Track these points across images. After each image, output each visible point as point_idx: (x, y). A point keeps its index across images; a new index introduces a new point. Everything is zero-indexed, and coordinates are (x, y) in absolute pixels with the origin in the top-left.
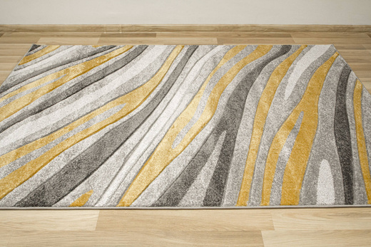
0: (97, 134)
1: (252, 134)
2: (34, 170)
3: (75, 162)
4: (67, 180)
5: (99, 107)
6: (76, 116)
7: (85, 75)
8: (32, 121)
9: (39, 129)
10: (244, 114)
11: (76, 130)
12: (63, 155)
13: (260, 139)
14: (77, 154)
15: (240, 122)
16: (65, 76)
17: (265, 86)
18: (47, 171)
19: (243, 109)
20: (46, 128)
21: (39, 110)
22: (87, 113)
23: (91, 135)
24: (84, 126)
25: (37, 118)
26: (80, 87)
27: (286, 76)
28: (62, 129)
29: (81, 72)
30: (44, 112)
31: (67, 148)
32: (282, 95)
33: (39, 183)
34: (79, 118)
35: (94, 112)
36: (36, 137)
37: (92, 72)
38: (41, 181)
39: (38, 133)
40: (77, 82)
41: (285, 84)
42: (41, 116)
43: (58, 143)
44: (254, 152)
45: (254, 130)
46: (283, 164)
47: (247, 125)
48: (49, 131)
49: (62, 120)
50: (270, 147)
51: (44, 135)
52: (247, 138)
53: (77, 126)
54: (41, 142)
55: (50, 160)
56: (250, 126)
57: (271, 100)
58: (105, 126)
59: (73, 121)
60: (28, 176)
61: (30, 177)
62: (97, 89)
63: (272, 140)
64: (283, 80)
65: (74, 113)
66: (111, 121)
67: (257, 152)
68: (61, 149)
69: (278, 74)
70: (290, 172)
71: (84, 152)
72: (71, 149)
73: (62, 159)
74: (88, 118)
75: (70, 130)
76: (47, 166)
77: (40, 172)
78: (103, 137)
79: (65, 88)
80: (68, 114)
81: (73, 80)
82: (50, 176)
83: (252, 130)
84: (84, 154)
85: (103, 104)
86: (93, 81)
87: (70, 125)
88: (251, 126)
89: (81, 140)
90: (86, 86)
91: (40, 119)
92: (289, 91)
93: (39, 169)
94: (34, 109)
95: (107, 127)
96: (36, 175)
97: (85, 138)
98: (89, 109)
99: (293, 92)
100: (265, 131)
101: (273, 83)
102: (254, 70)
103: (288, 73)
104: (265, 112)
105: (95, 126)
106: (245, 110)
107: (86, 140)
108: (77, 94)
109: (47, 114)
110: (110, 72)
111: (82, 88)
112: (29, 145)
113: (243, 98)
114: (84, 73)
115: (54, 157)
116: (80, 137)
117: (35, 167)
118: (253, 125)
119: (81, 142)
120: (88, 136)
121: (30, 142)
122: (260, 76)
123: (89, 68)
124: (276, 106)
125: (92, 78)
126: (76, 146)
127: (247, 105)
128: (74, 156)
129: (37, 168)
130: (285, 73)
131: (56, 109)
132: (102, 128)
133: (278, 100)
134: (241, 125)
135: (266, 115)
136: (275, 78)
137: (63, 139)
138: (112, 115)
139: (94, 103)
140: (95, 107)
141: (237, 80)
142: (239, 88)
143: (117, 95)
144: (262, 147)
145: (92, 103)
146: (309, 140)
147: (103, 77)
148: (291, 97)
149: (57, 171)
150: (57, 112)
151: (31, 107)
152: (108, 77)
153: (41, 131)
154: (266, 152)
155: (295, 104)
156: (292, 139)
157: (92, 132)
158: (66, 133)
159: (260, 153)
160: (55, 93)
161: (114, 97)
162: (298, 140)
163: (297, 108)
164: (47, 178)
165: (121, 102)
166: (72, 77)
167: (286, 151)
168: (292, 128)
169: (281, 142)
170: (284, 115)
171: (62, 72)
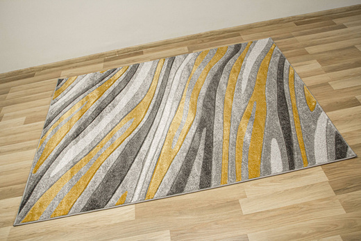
0: (120, 146)
1: (223, 126)
2: (86, 183)
3: (111, 172)
4: (109, 186)
5: (116, 125)
6: (103, 135)
7: (101, 99)
8: (74, 145)
9: (80, 150)
11: (105, 146)
12: (101, 168)
13: (230, 130)
14: (110, 166)
16: (87, 103)
17: (227, 84)
18: (94, 182)
19: (215, 107)
20: (85, 149)
21: (77, 134)
22: (110, 131)
23: (116, 148)
24: (110, 143)
25: (77, 141)
26: (100, 110)
27: (241, 73)
28: (96, 148)
29: (97, 97)
30: (80, 136)
31: (103, 162)
32: (240, 89)
33: (92, 192)
34: (105, 137)
35: (114, 129)
36: (81, 157)
37: (105, 95)
38: (93, 190)
39: (81, 154)
40: (96, 106)
41: (241, 80)
42: (79, 139)
43: (96, 159)
44: (227, 141)
45: (225, 123)
46: (247, 147)
47: (219, 120)
48: (88, 151)
49: (94, 140)
50: (236, 135)
51: (85, 154)
52: (221, 130)
53: (105, 143)
54: (85, 161)
55: (94, 174)
56: (221, 120)
57: (233, 95)
58: (124, 140)
59: (101, 140)
60: (83, 188)
61: (85, 188)
62: (111, 110)
63: (237, 129)
64: (239, 77)
65: (101, 133)
66: (127, 135)
67: (229, 141)
68: (99, 164)
69: (235, 72)
71: (114, 163)
72: (105, 162)
73: (101, 171)
74: (111, 135)
75: (101, 147)
76: (93, 178)
77: (90, 184)
78: (124, 149)
79: (89, 113)
80: (97, 134)
81: (93, 105)
83: (223, 123)
84: (115, 165)
85: (118, 121)
86: (107, 103)
87: (101, 143)
90: (104, 109)
92: (244, 86)
93: (89, 182)
94: (73, 135)
95: (126, 140)
96: (88, 187)
97: (113, 152)
98: (110, 128)
99: (247, 86)
100: (232, 123)
101: (232, 81)
102: (218, 71)
103: (241, 70)
104: (230, 107)
105: (117, 141)
108: (99, 117)
109: (83, 137)
110: (117, 93)
112: (77, 164)
114: (99, 97)
115: (96, 171)
116: (109, 152)
117: (86, 181)
118: (223, 119)
119: (111, 155)
120: (114, 150)
121: (77, 162)
122: (223, 76)
123: (102, 92)
124: (237, 100)
125: (106, 101)
126: (108, 159)
127: (217, 103)
128: (109, 168)
130: (239, 70)
131: (88, 132)
132: (122, 142)
133: (238, 94)
134: (215, 121)
135: (231, 109)
136: (233, 76)
137: (98, 156)
138: (127, 130)
139: (112, 122)
140: (114, 125)
141: (207, 83)
142: (209, 89)
143: (127, 112)
144: (231, 136)
145: (111, 122)
146: (262, 125)
147: (114, 98)
148: (246, 90)
149: (101, 181)
150: (89, 134)
151: (70, 133)
152: (117, 98)
153: (82, 152)
154: (234, 140)
155: (250, 96)
156: (250, 126)
157: (116, 146)
158: (99, 150)
159: (231, 141)
160: (84, 118)
161: (125, 114)
162: (254, 126)
163: (252, 99)
164: (96, 187)
165: (131, 118)
166: (92, 102)
167: (248, 136)
168: (250, 117)
169: (244, 130)
170: (243, 107)
171: (84, 99)
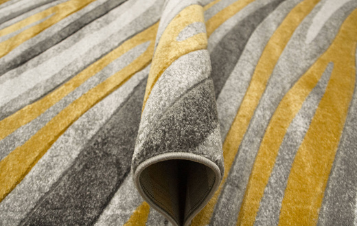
0: (121, 89)
1: (247, 89)
2: (24, 168)
3: (97, 143)
4: (90, 182)
5: (112, 50)
6: (81, 65)
7: (83, 12)
8: (12, 78)
9: (24, 90)
10: (242, 57)
11: (85, 85)
12: (71, 131)
13: (259, 99)
14: (96, 128)
15: (232, 69)
16: (55, 15)
17: (279, 24)
18: (49, 167)
19: (241, 50)
20: (35, 88)
21: (23, 60)
22: (97, 60)
23: (111, 92)
24: (97, 80)
25: (20, 73)
26: (77, 27)
27: (310, 15)
28: (63, 87)
29: (75, 9)
30: (30, 63)
31: (77, 119)
32: (302, 36)
33: (37, 196)
34: (85, 68)
35: (107, 57)
36: (21, 103)
37: (90, 7)
38: (40, 190)
39: (24, 97)
40: (72, 21)
41: (309, 24)
42: (25, 70)
43: (59, 110)
44: (244, 121)
45: (253, 84)
46: (292, 148)
47: (242, 74)
48: (41, 92)
49: (60, 73)
50: (272, 114)
51: (33, 98)
52: (238, 95)
53: (85, 80)
54: (30, 112)
55: (50, 144)
56: (247, 76)
57: (285, 41)
58: (130, 77)
59: (77, 73)
60: (13, 180)
61: (18, 183)
62: (102, 26)
63: (279, 102)
64: (306, 19)
65: (76, 61)
66: (138, 67)
67: (250, 121)
68: (66, 121)
69: (300, 11)
70: (302, 167)
71: (107, 121)
72: (84, 119)
73: (71, 140)
74: (99, 65)
75: (75, 86)
76: (46, 157)
77: (35, 171)
78: (132, 94)
79: (56, 29)
80: (67, 63)
81: (66, 19)
82: (55, 178)
83: (249, 83)
84: (109, 126)
85: (116, 44)
86: (93, 18)
87: (74, 79)
88: (249, 76)
89: (97, 102)
90: (86, 24)
91: (24, 75)
92: (312, 33)
93: (33, 164)
94: (15, 61)
95: (135, 77)
96: (27, 177)
97: (103, 98)
98: (97, 54)
99: (319, 34)
100: (269, 87)
101: (291, 22)
102: (268, 5)
103: (313, 11)
104: (274, 58)
105: (114, 79)
106: (244, 52)
107: (105, 101)
108: (75, 35)
109: (35, 66)
110: (114, 5)
111: (81, 28)
112: (10, 118)
113: (246, 36)
114: (79, 9)
115: (57, 137)
116: (94, 98)
117: (24, 161)
118: (252, 75)
119: (98, 105)
120: (107, 95)
121: (11, 113)
122: (275, 12)
123: (84, 3)
124: (293, 51)
125: (91, 14)
126: (91, 112)
127: (249, 46)
128: (92, 133)
129: (29, 162)
130: (309, 11)
131: (47, 58)
132: (125, 80)
133: (296, 42)
134: (233, 74)
135: (275, 62)
136: (295, 16)
137: (66, 103)
138: (136, 59)
139: (103, 44)
140: (107, 50)
141: (243, 14)
142: (243, 23)
143: (134, 32)
144: (259, 112)
145: (100, 45)
146: (341, 108)
147: (107, 12)
148: (316, 40)
149: (67, 164)
150: (49, 62)
151: (9, 58)
152: (114, 12)
153: (28, 93)
154: (264, 123)
155: (321, 50)
156: (312, 103)
157: (110, 87)
158: (69, 93)
159: (254, 124)
160: (43, 36)
161: (130, 34)
162: (322, 107)
163: (324, 56)
164: (51, 181)
165: (143, 40)
166: (64, 15)
167: (299, 124)
168: (313, 86)
169: (293, 108)
170: (302, 64)
171: (50, 10)
